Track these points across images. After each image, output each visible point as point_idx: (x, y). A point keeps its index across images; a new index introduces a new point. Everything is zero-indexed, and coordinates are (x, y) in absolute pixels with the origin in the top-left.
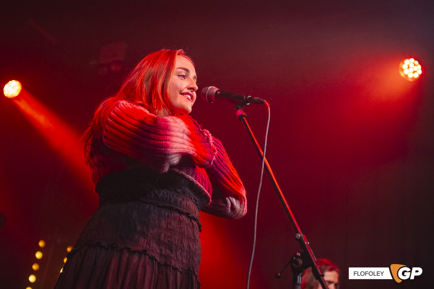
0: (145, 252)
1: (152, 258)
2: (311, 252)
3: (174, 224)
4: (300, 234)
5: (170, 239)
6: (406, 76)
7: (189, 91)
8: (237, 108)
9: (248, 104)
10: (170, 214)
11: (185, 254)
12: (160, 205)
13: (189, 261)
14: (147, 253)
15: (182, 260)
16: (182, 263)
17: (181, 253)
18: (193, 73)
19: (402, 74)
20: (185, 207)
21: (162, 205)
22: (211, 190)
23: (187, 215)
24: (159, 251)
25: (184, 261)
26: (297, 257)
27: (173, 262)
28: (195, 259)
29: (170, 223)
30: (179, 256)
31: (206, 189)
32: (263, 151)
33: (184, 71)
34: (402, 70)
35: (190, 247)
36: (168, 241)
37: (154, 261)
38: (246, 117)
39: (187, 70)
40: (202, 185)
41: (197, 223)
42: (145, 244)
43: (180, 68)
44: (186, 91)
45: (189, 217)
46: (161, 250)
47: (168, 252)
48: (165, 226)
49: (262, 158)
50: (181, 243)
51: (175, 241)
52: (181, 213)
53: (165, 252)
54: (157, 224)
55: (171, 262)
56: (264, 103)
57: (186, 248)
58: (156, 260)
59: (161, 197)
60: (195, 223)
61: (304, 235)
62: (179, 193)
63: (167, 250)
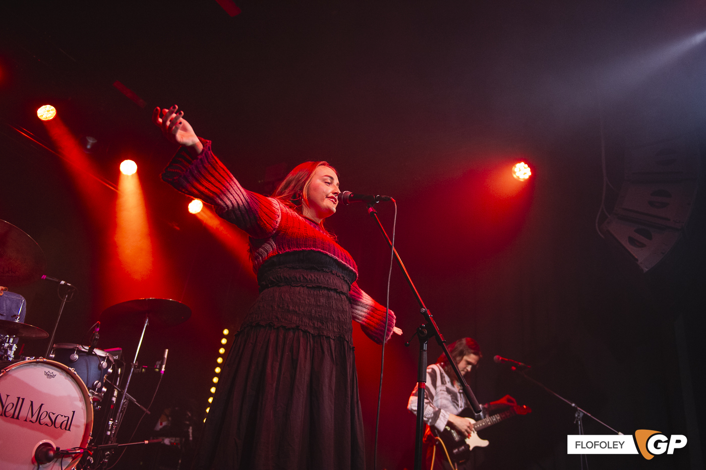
0: (298, 328)
1: (305, 332)
2: (434, 323)
3: (323, 300)
4: (424, 308)
5: (320, 314)
6: (518, 177)
7: (334, 196)
8: (369, 207)
9: (378, 202)
10: (318, 293)
11: (335, 324)
12: (309, 286)
13: (340, 330)
14: (299, 328)
15: (334, 330)
16: (334, 332)
17: (332, 324)
18: (336, 181)
19: (515, 176)
20: (332, 284)
21: (311, 286)
22: (356, 266)
23: (335, 290)
24: (312, 325)
25: (336, 330)
26: (422, 328)
27: (325, 333)
28: (345, 327)
29: (319, 300)
30: (330, 327)
31: (350, 266)
32: (392, 243)
33: (329, 178)
34: (515, 173)
35: (339, 318)
36: (319, 315)
37: (308, 334)
38: (376, 214)
39: (332, 178)
40: (346, 263)
41: (346, 297)
42: (298, 321)
43: (326, 176)
44: (331, 195)
45: (337, 292)
46: (314, 324)
47: (320, 324)
48: (315, 303)
49: (391, 247)
50: (331, 315)
51: (325, 315)
52: (329, 289)
53: (317, 325)
54: (307, 303)
55: (323, 333)
56: (391, 200)
57: (336, 319)
58: (309, 333)
59: (310, 279)
60: (343, 297)
61: (427, 309)
62: (326, 272)
63: (319, 323)
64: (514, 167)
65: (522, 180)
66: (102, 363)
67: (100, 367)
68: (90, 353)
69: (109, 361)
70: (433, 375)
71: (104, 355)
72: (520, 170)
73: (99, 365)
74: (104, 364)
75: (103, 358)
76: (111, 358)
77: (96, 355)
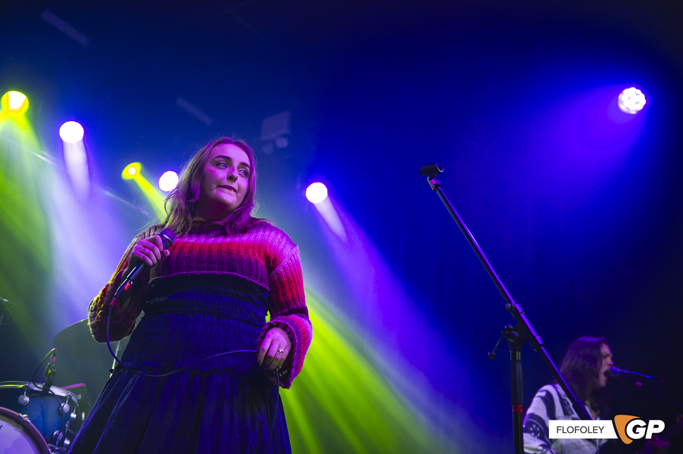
6: (627, 109)
19: (622, 108)
34: (622, 103)
39: (228, 158)
43: (218, 157)
64: (621, 95)
65: (634, 113)
66: (62, 405)
67: (60, 412)
68: (46, 392)
69: (71, 403)
70: (548, 400)
71: (64, 395)
72: (629, 98)
73: (58, 408)
74: (66, 407)
75: (63, 399)
76: (74, 398)
77: (53, 394)
